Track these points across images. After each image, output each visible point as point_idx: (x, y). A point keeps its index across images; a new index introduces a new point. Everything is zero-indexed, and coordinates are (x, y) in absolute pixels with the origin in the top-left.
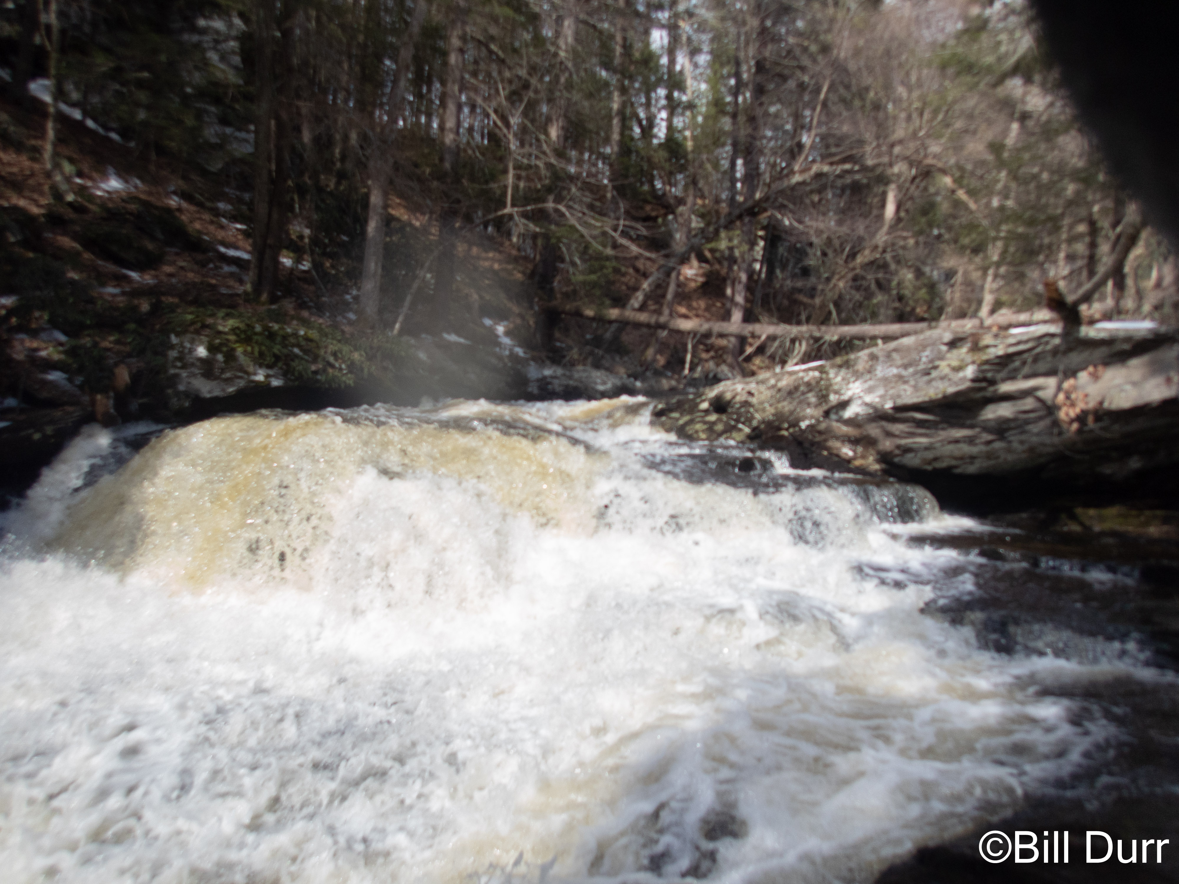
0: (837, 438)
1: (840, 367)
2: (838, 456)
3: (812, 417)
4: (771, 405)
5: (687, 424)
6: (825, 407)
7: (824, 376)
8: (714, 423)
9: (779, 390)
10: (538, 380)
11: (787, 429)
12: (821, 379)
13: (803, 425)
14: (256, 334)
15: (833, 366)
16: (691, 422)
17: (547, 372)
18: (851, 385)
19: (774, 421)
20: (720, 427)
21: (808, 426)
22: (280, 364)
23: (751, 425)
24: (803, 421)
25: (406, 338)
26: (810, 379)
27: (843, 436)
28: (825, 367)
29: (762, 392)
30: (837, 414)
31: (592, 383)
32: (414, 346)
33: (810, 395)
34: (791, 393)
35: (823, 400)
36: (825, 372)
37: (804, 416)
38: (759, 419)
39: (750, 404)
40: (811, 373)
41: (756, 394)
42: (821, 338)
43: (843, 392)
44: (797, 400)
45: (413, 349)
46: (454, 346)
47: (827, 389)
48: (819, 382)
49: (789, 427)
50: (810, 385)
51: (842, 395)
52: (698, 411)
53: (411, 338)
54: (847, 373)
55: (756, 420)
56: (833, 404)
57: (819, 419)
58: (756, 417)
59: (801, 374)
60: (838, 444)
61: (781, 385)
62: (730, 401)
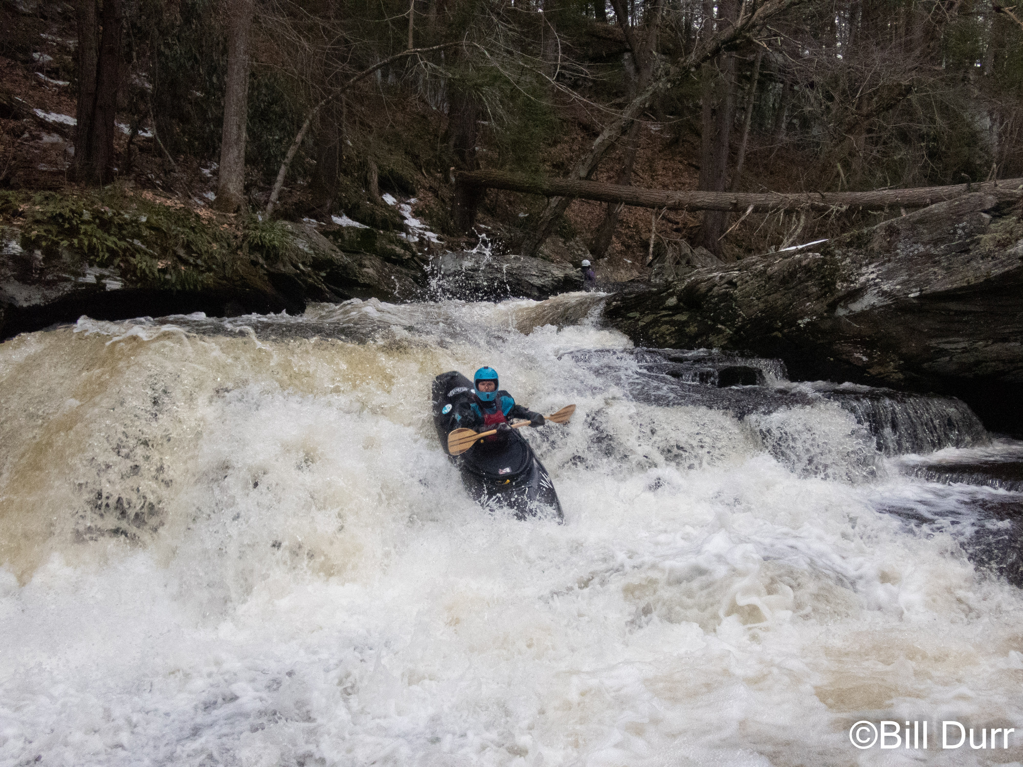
0: (846, 339)
1: (850, 245)
2: (848, 362)
3: (814, 312)
4: (758, 299)
5: (648, 325)
6: (830, 300)
7: (828, 257)
8: (685, 324)
9: (770, 278)
11: (780, 330)
12: (825, 262)
13: (802, 323)
14: (83, 222)
15: (840, 244)
16: (655, 322)
18: (864, 270)
19: (763, 318)
20: (692, 329)
21: (808, 324)
22: (117, 261)
23: (733, 325)
24: (802, 318)
25: (281, 223)
26: (809, 263)
27: (854, 337)
28: (829, 247)
29: (747, 282)
30: (846, 307)
31: (526, 275)
32: (292, 233)
33: (810, 283)
34: (784, 281)
35: (827, 290)
36: (829, 253)
37: (802, 310)
38: (743, 318)
39: (731, 298)
40: (810, 254)
41: (738, 283)
42: (825, 209)
43: (853, 278)
44: (793, 290)
45: (291, 237)
46: (345, 232)
47: (832, 274)
48: (822, 266)
49: (783, 327)
50: (810, 270)
51: (852, 282)
52: (665, 309)
53: (286, 222)
54: (857, 254)
55: (740, 319)
56: (841, 294)
57: (822, 314)
58: (740, 315)
59: (798, 256)
60: (847, 348)
61: (772, 272)
62: (705, 295)
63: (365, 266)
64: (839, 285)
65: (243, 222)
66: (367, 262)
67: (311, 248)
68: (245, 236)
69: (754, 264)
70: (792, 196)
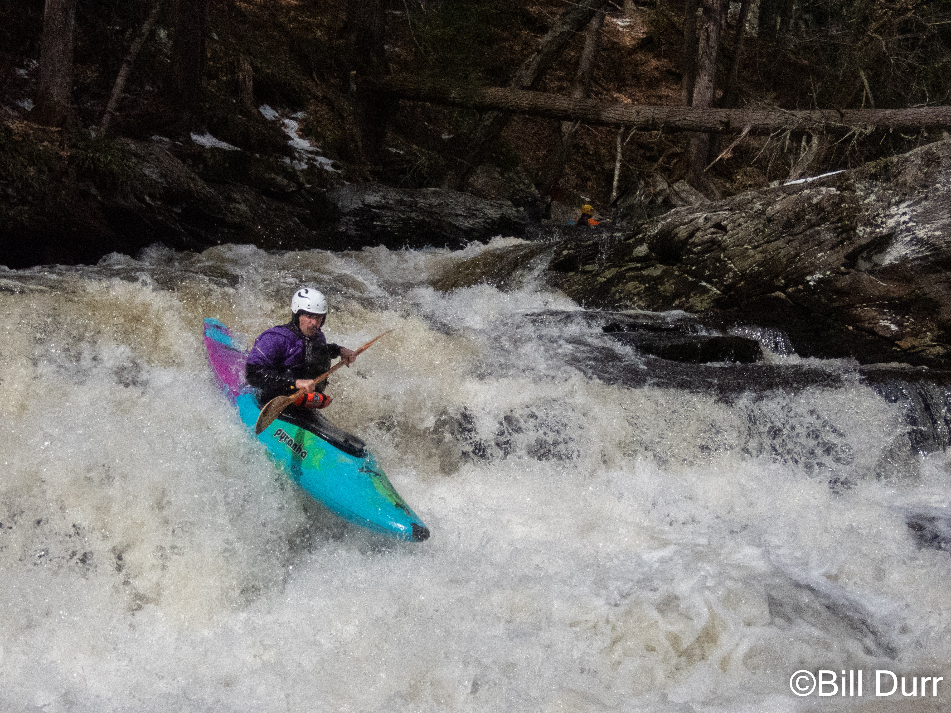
0: (870, 301)
1: (874, 177)
2: (872, 332)
3: (827, 266)
4: (755, 248)
5: (610, 282)
6: (849, 249)
7: (846, 193)
8: (659, 280)
9: (769, 220)
10: (355, 212)
11: (783, 289)
12: (842, 199)
13: (812, 279)
15: (862, 177)
16: (619, 278)
17: (371, 199)
18: (893, 210)
19: (760, 274)
20: (668, 287)
21: (820, 281)
23: (721, 281)
24: (811, 273)
25: (121, 140)
26: (821, 200)
27: (880, 298)
28: (848, 179)
29: (740, 225)
30: (869, 259)
31: (450, 215)
32: (136, 155)
33: (822, 228)
34: (788, 225)
35: (844, 236)
36: (847, 188)
37: (812, 264)
38: (735, 272)
39: (719, 246)
40: (824, 189)
41: (729, 227)
42: (844, 130)
43: (879, 222)
44: (800, 237)
45: (135, 160)
46: (209, 155)
47: (852, 216)
48: (838, 205)
49: (786, 286)
50: (823, 209)
51: (878, 226)
52: (631, 260)
53: (129, 141)
54: (885, 189)
55: (731, 274)
56: (863, 242)
57: (838, 269)
58: (731, 269)
59: (807, 191)
60: (872, 313)
61: (773, 212)
62: (685, 242)
63: (235, 201)
64: (860, 230)
65: (70, 139)
66: (237, 196)
67: (161, 175)
68: (72, 157)
69: (750, 202)
70: (800, 115)
